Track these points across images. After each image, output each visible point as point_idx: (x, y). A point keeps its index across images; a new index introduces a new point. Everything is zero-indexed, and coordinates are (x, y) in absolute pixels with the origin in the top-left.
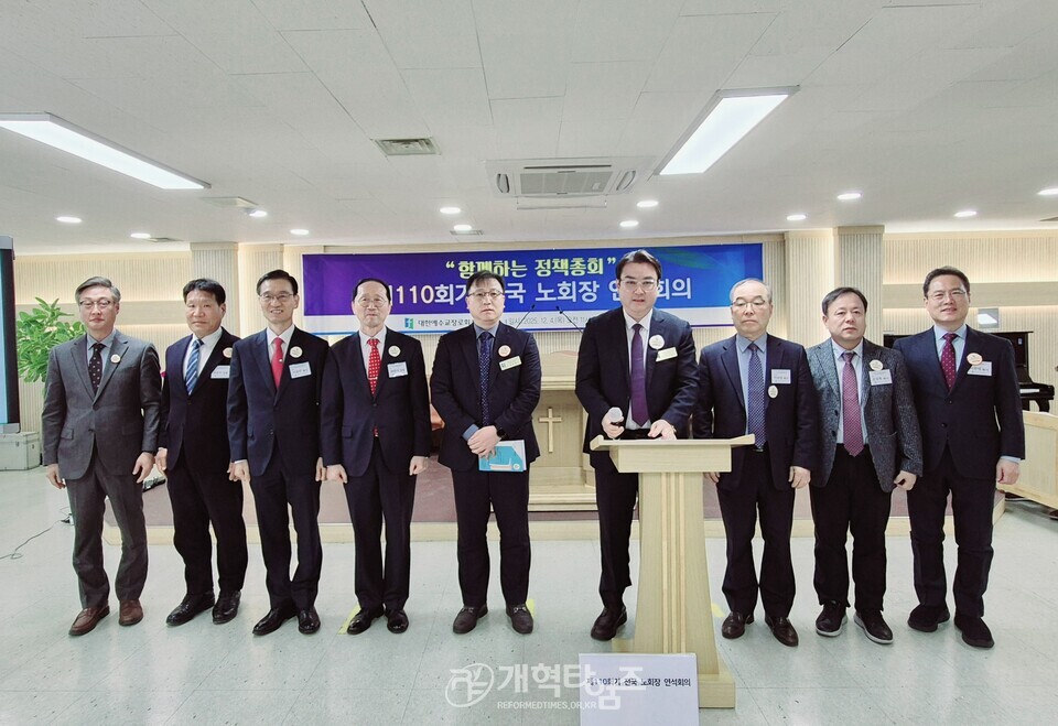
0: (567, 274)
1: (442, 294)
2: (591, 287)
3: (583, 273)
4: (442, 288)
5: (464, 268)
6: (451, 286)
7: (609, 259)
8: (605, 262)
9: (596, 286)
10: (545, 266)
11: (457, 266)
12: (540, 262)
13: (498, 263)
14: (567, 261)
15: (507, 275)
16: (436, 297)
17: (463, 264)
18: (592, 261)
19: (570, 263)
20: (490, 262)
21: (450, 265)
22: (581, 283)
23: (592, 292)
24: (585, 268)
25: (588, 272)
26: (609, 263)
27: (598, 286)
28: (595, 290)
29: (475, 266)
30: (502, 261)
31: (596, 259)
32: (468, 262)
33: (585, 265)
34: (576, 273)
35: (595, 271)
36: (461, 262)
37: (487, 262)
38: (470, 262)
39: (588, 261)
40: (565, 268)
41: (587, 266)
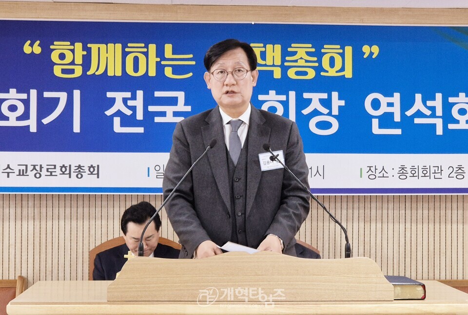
0: (277, 74)
1: (13, 108)
2: (327, 103)
3: (311, 74)
4: (12, 96)
5: (62, 56)
6: (34, 93)
7: (366, 49)
8: (357, 54)
9: (337, 103)
11: (47, 51)
13: (135, 48)
14: (278, 47)
15: (152, 73)
17: (59, 47)
18: (331, 50)
19: (285, 54)
20: (119, 46)
21: (32, 48)
22: (306, 95)
23: (330, 114)
24: (316, 64)
25: (323, 74)
26: (365, 56)
27: (342, 103)
28: (335, 112)
29: (85, 53)
30: (143, 45)
31: (339, 47)
32: (72, 44)
33: (315, 59)
34: (297, 73)
35: (337, 72)
36: (55, 43)
37: (111, 46)
38: (76, 44)
39: (323, 51)
40: (275, 64)
41: (320, 61)
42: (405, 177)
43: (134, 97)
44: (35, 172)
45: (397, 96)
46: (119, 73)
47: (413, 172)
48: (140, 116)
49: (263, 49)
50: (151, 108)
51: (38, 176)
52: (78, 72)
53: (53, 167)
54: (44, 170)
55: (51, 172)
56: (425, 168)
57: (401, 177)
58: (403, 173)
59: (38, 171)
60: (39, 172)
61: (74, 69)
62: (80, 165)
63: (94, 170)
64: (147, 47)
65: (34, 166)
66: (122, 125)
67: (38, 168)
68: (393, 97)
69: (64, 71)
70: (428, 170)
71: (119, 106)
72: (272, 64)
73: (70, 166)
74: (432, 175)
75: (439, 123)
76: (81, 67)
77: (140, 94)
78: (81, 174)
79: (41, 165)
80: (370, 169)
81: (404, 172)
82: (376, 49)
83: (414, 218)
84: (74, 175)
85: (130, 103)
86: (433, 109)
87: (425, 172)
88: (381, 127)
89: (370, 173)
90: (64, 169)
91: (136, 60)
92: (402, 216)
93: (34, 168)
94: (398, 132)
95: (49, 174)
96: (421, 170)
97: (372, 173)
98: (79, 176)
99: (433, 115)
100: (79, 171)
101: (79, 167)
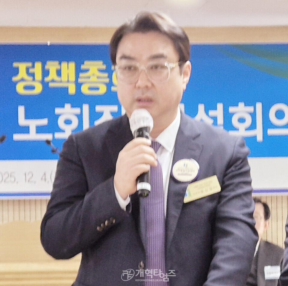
0: (72, 90)
3: (103, 90)
10: (33, 75)
12: (22, 67)
14: (72, 65)
22: (98, 108)
24: (107, 80)
25: (113, 88)
33: (106, 75)
34: (90, 89)
40: (70, 80)
49: (59, 67)
72: (67, 80)
86: (215, 118)
99: (215, 123)
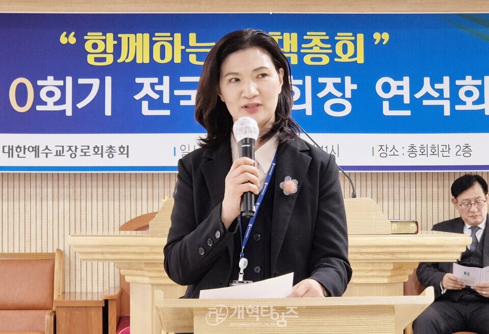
0: (294, 60)
1: (50, 94)
2: (340, 87)
3: (326, 60)
4: (50, 83)
5: (95, 46)
6: (69, 80)
7: (377, 36)
8: (369, 41)
9: (350, 86)
11: (81, 41)
13: (162, 37)
14: (295, 36)
15: (178, 60)
16: (38, 101)
17: (93, 37)
18: (344, 37)
19: (301, 41)
20: (147, 36)
21: (67, 39)
22: (321, 80)
23: (343, 97)
24: (330, 51)
25: (336, 60)
26: (376, 43)
27: (355, 87)
28: (348, 95)
29: (116, 42)
30: (169, 34)
31: (351, 34)
32: (104, 34)
33: (329, 46)
34: (313, 59)
35: (349, 58)
36: (89, 34)
37: (139, 35)
38: (108, 34)
39: (336, 38)
40: (292, 51)
41: (333, 48)
42: (415, 155)
43: (161, 82)
44: (70, 152)
45: (406, 80)
46: (147, 61)
47: (422, 151)
48: (166, 100)
49: (281, 37)
50: (177, 93)
51: (73, 156)
52: (110, 59)
53: (87, 148)
54: (79, 150)
55: (85, 153)
56: (433, 147)
57: (411, 155)
58: (412, 151)
59: (72, 151)
60: (74, 152)
61: (106, 58)
62: (111, 146)
63: (124, 150)
64: (172, 36)
65: (70, 147)
66: (150, 108)
67: (73, 149)
68: (403, 80)
69: (96, 60)
70: (437, 149)
71: (147, 90)
72: (289, 51)
73: (102, 146)
74: (441, 154)
75: (446, 104)
76: (112, 56)
77: (166, 79)
78: (112, 154)
79: (76, 146)
80: (381, 148)
81: (414, 150)
82: (386, 36)
83: (424, 195)
84: (105, 155)
85: (157, 88)
86: (441, 91)
87: (433, 151)
88: (391, 108)
89: (382, 151)
90: (96, 150)
91: (163, 48)
92: (413, 193)
93: (70, 149)
94: (408, 113)
95: (83, 154)
96: (429, 149)
97: (384, 152)
98: (111, 156)
99: (441, 97)
100: (111, 151)
101: (111, 147)
